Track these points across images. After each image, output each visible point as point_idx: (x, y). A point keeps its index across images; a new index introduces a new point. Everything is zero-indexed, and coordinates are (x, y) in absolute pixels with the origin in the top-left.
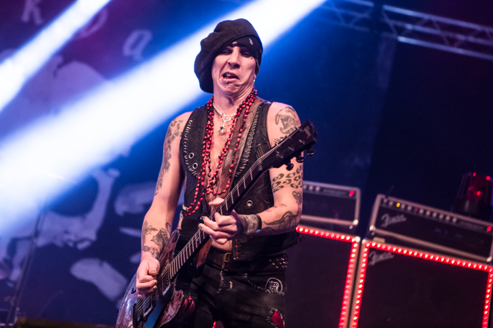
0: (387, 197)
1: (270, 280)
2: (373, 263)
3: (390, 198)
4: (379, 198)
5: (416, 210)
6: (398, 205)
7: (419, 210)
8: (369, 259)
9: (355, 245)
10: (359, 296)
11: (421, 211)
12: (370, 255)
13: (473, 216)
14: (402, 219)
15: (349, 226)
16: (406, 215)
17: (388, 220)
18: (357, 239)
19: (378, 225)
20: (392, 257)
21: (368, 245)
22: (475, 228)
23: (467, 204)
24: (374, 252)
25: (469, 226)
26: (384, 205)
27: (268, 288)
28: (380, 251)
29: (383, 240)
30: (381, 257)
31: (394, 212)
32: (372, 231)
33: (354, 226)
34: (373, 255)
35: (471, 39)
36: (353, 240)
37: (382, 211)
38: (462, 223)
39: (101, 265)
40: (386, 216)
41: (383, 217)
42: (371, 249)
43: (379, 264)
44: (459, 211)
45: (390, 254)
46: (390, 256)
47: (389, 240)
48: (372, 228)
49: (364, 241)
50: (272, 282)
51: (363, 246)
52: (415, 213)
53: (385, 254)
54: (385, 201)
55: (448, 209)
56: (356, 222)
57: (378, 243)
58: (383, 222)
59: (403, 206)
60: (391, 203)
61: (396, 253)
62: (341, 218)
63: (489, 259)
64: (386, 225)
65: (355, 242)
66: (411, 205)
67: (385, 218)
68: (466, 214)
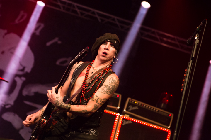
0: (131, 99)
1: (91, 130)
2: (124, 124)
3: (133, 100)
4: (129, 99)
5: (142, 105)
6: (136, 102)
7: (143, 105)
8: (122, 123)
9: (117, 117)
10: (117, 137)
11: (144, 106)
12: (123, 121)
13: (164, 110)
14: (137, 108)
15: (115, 109)
16: (138, 107)
17: (131, 108)
18: (118, 114)
19: (127, 110)
20: (131, 123)
21: (122, 117)
22: (165, 114)
23: (162, 105)
24: (124, 120)
25: (162, 113)
26: (130, 102)
27: (90, 133)
28: (127, 120)
29: (128, 116)
30: (127, 123)
31: (134, 105)
32: (124, 112)
33: (118, 109)
34: (124, 121)
35: (169, 41)
36: (117, 115)
37: (129, 104)
38: (160, 112)
39: (14, 115)
40: (131, 106)
41: (129, 107)
42: (123, 119)
43: (126, 125)
44: (159, 107)
45: (131, 121)
46: (130, 122)
47: (131, 116)
48: (125, 110)
49: (121, 116)
50: (92, 131)
51: (120, 118)
52: (142, 106)
53: (129, 121)
54: (131, 100)
55: (155, 106)
56: (118, 108)
57: (126, 117)
58: (129, 108)
59: (138, 103)
60: (133, 102)
61: (133, 121)
62: (113, 105)
63: (169, 127)
64: (130, 110)
65: (117, 116)
66: (141, 103)
67: (130, 107)
68: (162, 109)
